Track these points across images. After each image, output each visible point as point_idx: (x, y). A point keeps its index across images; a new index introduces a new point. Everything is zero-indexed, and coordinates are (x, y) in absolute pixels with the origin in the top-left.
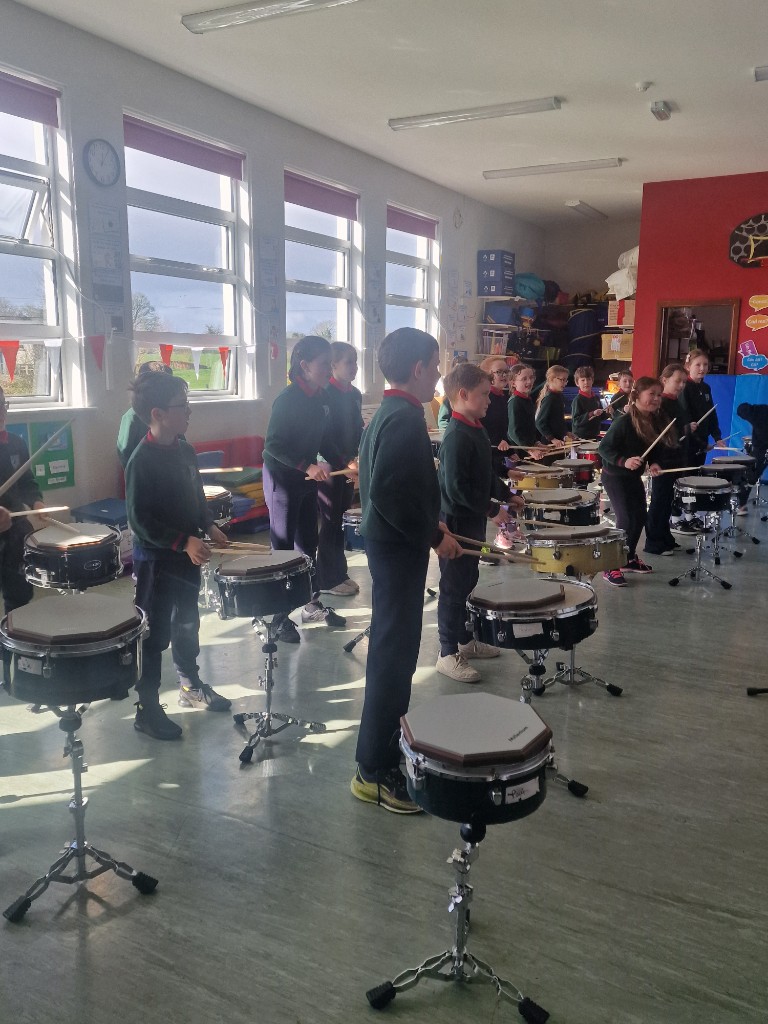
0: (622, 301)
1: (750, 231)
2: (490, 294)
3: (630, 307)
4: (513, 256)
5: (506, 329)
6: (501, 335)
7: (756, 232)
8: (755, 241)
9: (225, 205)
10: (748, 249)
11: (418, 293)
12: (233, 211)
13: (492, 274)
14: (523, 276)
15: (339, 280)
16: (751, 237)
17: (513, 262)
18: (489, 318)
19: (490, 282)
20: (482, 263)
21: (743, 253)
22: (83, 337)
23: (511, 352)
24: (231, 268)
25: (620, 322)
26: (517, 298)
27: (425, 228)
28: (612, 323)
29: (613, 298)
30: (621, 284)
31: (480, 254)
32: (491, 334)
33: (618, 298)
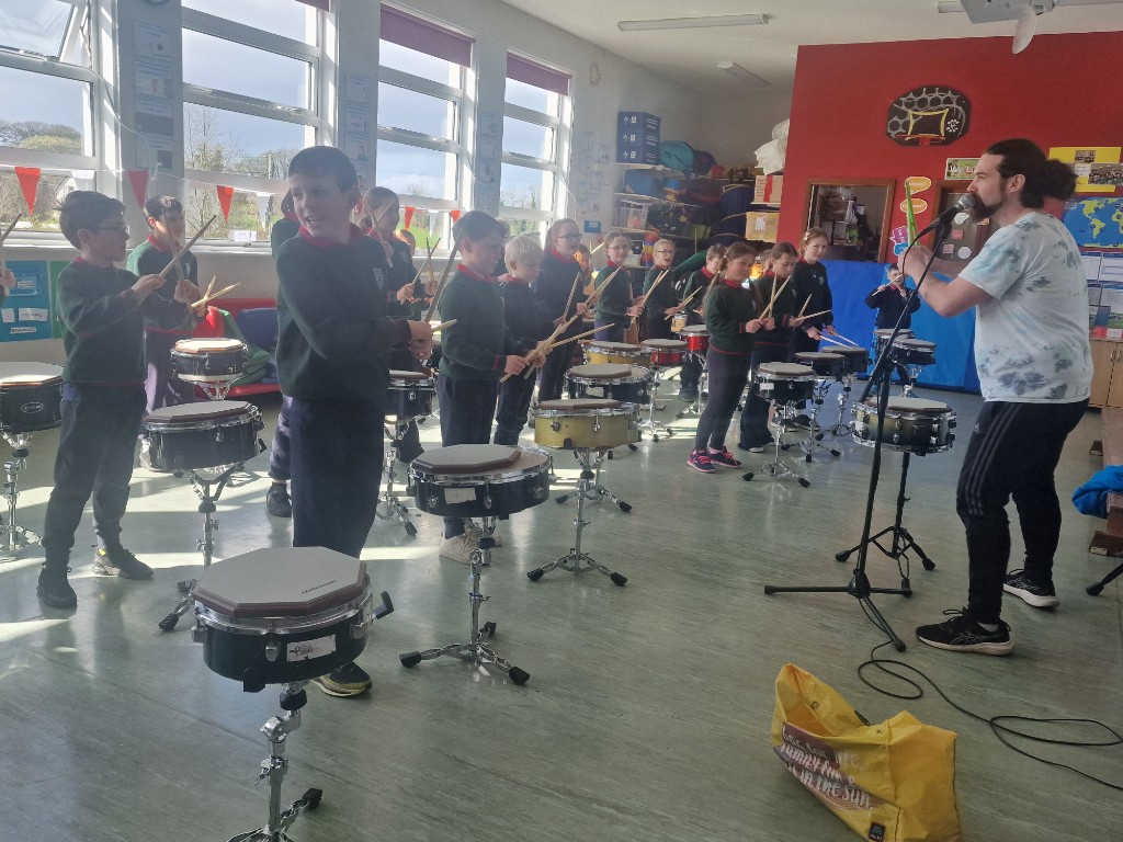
0: (770, 176)
1: (909, 105)
2: (630, 160)
3: (778, 182)
4: (659, 120)
5: (644, 201)
6: (641, 207)
7: (916, 107)
8: (915, 117)
9: (310, 39)
10: (906, 125)
11: (546, 154)
12: (318, 46)
13: (633, 138)
14: (667, 143)
15: (448, 133)
16: (910, 112)
17: (658, 128)
18: (628, 187)
19: (630, 147)
20: (623, 125)
21: (901, 130)
22: (121, 170)
23: (652, 227)
24: (312, 109)
25: (767, 199)
26: (660, 168)
27: (556, 82)
28: (758, 201)
29: (760, 172)
30: (771, 157)
31: (621, 115)
32: (629, 205)
33: (766, 172)
